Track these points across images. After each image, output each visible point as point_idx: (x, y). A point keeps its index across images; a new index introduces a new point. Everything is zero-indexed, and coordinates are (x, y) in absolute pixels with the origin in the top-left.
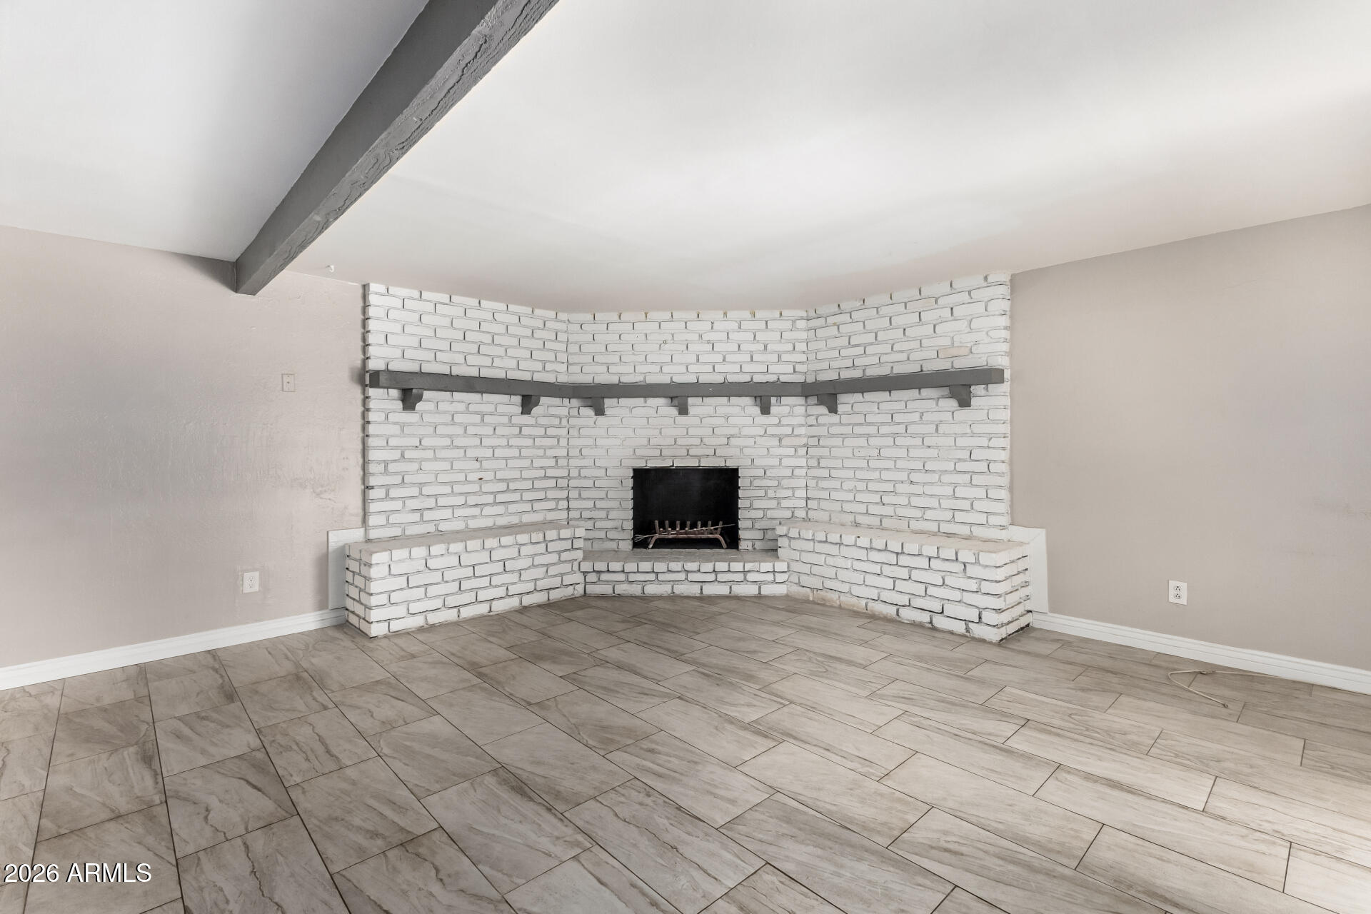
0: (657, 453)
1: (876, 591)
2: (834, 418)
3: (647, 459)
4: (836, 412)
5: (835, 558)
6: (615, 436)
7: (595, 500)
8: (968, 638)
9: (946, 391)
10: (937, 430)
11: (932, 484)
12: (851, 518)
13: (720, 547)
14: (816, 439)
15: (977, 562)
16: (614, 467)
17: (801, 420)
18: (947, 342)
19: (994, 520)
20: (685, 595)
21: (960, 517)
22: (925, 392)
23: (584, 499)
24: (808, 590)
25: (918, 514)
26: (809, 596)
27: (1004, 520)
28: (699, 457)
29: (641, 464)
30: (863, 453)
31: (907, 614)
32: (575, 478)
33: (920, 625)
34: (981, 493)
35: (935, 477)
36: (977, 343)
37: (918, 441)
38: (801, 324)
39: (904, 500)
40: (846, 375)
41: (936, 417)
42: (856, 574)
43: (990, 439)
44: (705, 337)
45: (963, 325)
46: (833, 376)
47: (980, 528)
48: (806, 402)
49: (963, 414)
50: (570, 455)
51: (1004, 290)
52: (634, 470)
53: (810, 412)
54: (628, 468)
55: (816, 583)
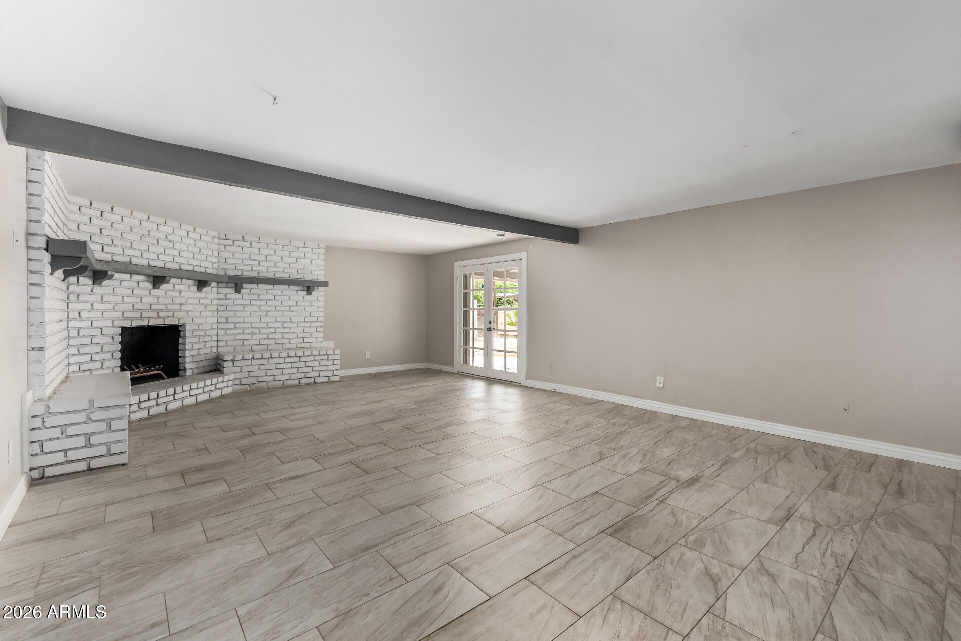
0: (138, 315)
1: (288, 375)
2: (239, 296)
3: (132, 319)
4: (239, 292)
5: (265, 365)
6: (108, 303)
7: (91, 354)
8: (329, 382)
9: (301, 288)
10: (297, 304)
11: (293, 327)
12: (249, 347)
13: (163, 378)
14: (225, 307)
15: (334, 354)
16: (107, 327)
17: (215, 296)
18: (302, 267)
19: (319, 339)
20: (189, 404)
21: (306, 340)
22: (291, 287)
23: (82, 354)
24: (247, 386)
25: (287, 341)
26: (247, 388)
27: (322, 339)
28: (164, 318)
29: (127, 324)
30: (257, 314)
31: (303, 381)
32: (73, 337)
33: (309, 384)
34: (314, 329)
35: (295, 324)
36: (313, 270)
37: (288, 309)
38: (216, 240)
39: (280, 336)
40: (246, 274)
41: (296, 299)
42: (277, 370)
43: (318, 308)
44: (169, 238)
45: (309, 262)
46: (239, 274)
47: (314, 343)
48: (218, 286)
49: (308, 298)
50: (69, 318)
51: (323, 251)
52: (122, 328)
53: (219, 292)
54: (117, 327)
55: (254, 380)
